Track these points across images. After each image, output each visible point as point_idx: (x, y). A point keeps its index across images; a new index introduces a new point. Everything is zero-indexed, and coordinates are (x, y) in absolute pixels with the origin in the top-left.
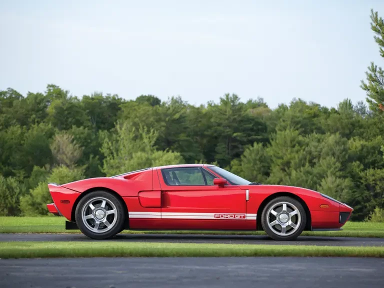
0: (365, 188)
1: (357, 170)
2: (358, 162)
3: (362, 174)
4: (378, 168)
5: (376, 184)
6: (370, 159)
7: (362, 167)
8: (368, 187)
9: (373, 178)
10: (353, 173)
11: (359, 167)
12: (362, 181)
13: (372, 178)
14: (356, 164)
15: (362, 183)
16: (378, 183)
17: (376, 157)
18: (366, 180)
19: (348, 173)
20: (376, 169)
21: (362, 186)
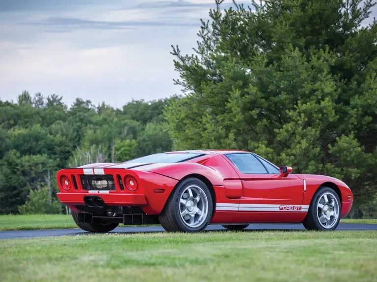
0: (22, 174)
1: (14, 157)
2: (14, 150)
3: (18, 161)
4: (33, 154)
5: (31, 169)
6: (26, 146)
7: (18, 154)
8: (24, 173)
9: (29, 164)
10: (10, 161)
11: (15, 155)
12: (18, 167)
13: (27, 164)
14: (12, 153)
15: (18, 170)
16: (33, 168)
17: (32, 143)
18: (22, 166)
19: (5, 161)
20: (31, 155)
21: (18, 173)
